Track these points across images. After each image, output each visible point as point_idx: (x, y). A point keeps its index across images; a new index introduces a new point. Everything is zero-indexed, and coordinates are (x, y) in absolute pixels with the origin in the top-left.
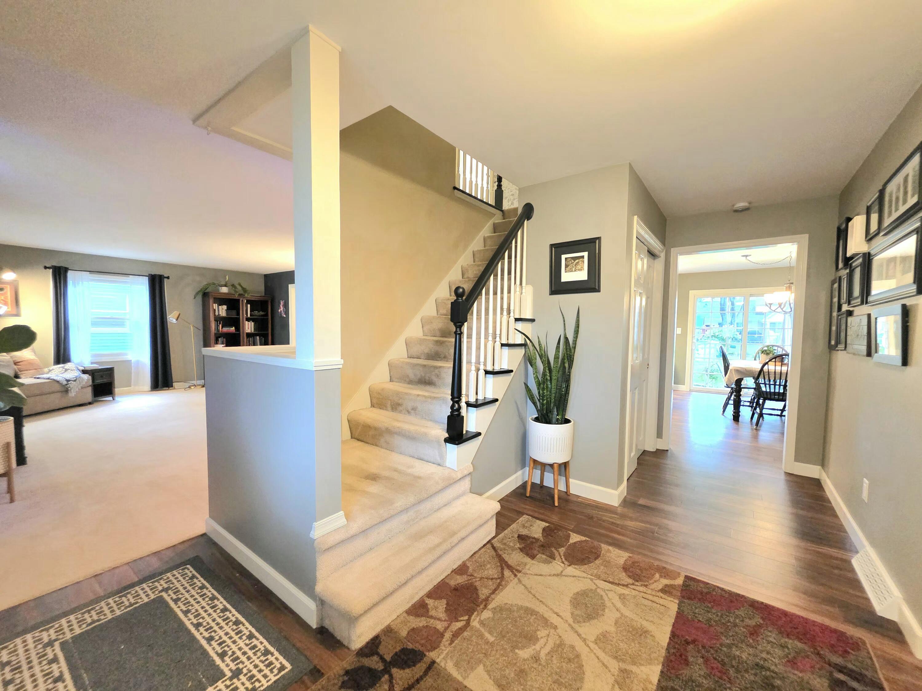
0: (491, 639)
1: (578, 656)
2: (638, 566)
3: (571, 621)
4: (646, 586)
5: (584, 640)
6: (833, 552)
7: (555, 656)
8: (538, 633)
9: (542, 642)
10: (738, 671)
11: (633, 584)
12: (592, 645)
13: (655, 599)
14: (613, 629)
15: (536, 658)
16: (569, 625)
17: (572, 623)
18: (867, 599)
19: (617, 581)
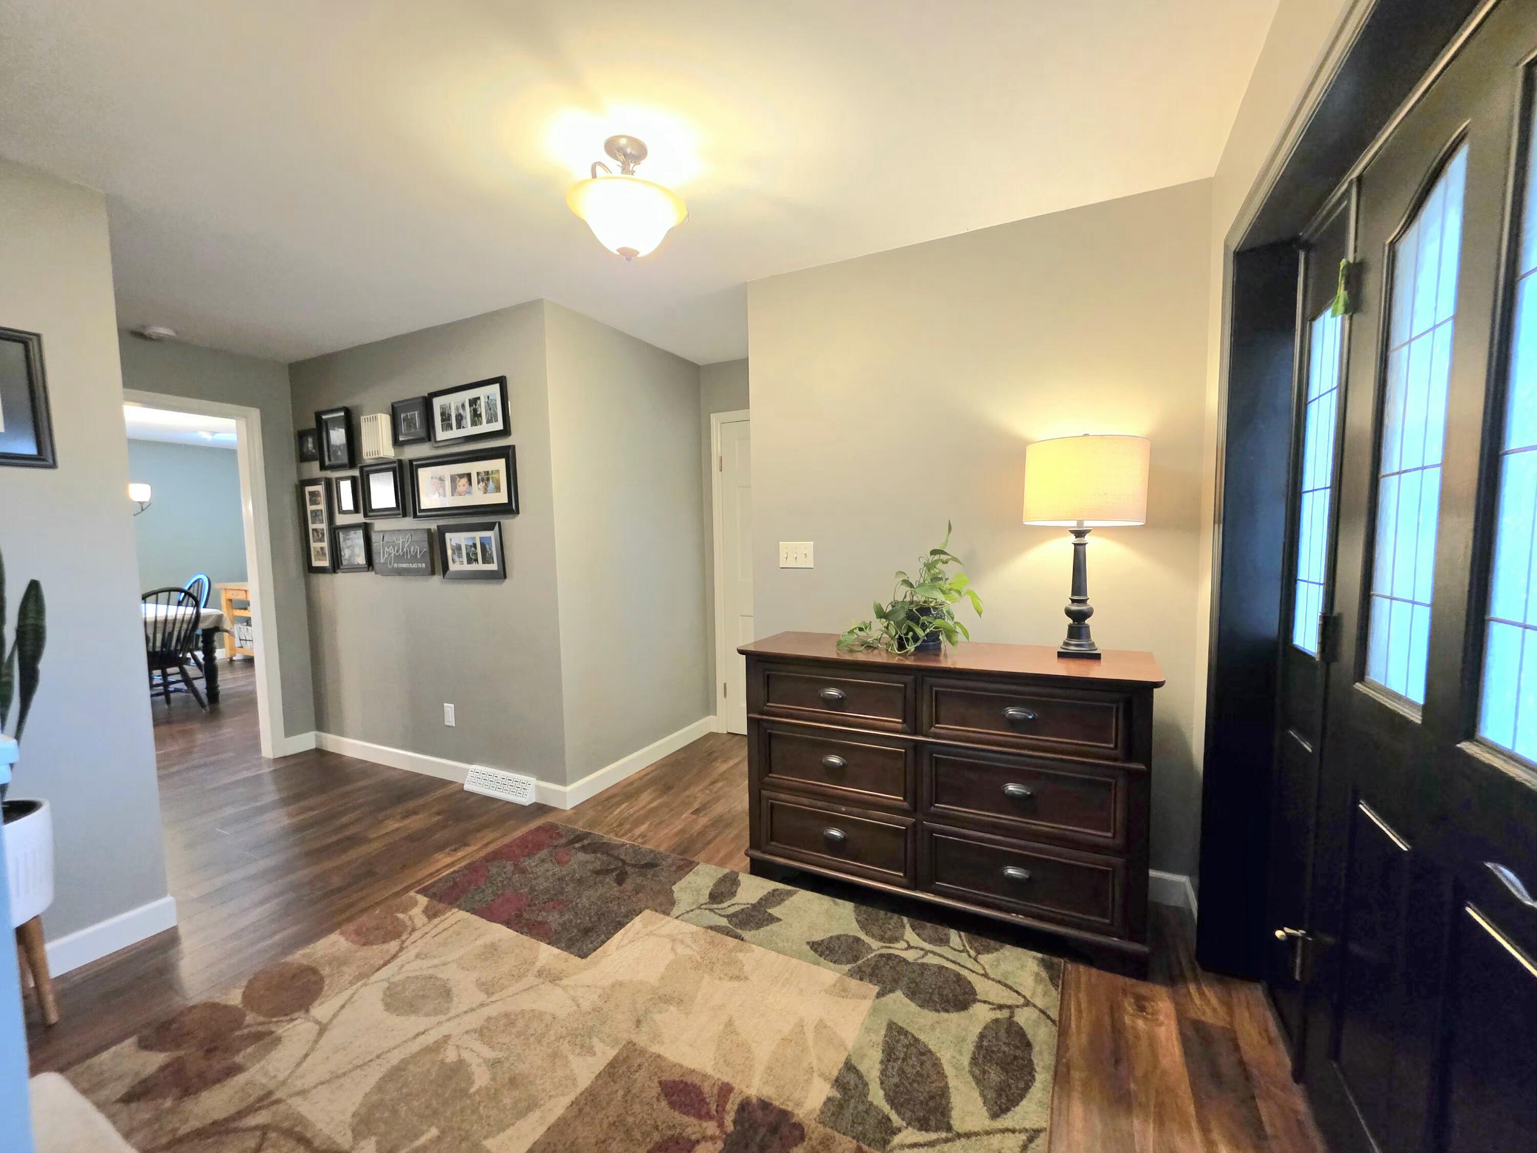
0: (434, 1132)
1: (507, 1015)
2: (368, 929)
3: (442, 1018)
4: (414, 930)
5: (482, 1005)
6: (439, 793)
7: (499, 1040)
8: (448, 1060)
9: (466, 1055)
10: (562, 894)
11: (403, 942)
12: (493, 999)
13: (441, 927)
14: (474, 976)
15: (494, 1064)
16: (449, 1020)
17: (447, 1017)
18: (508, 803)
19: (387, 957)
